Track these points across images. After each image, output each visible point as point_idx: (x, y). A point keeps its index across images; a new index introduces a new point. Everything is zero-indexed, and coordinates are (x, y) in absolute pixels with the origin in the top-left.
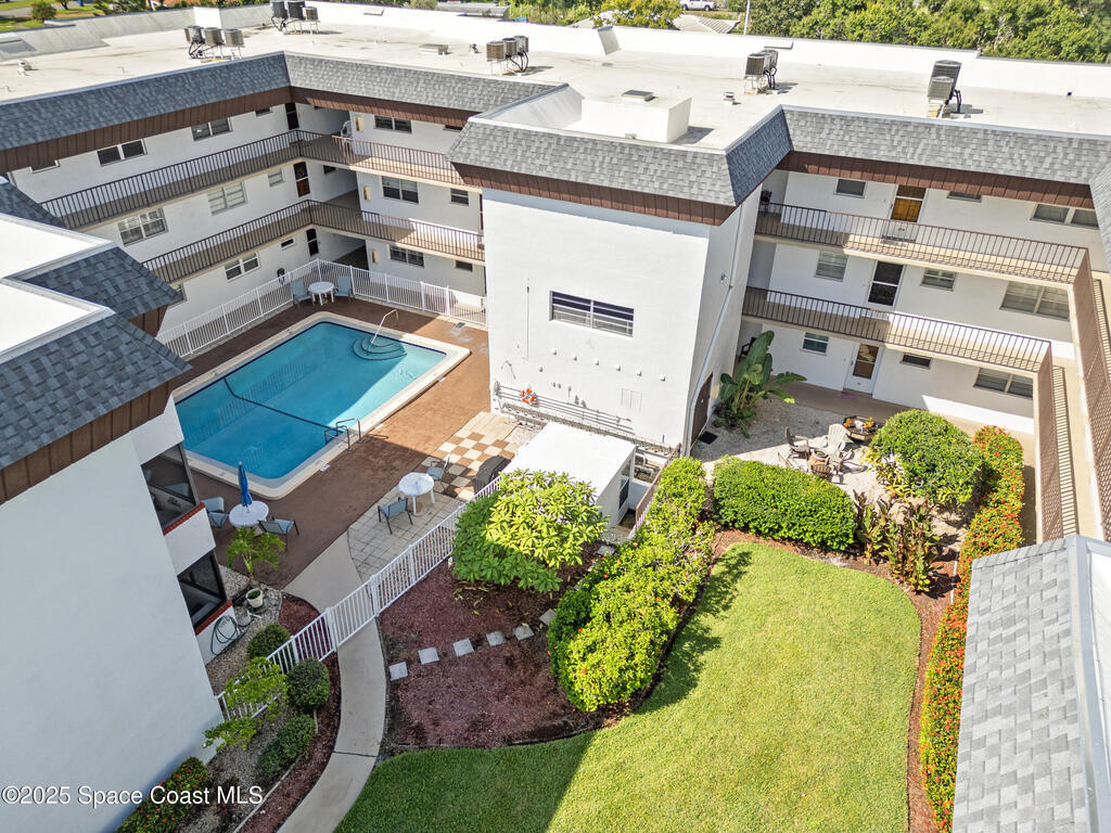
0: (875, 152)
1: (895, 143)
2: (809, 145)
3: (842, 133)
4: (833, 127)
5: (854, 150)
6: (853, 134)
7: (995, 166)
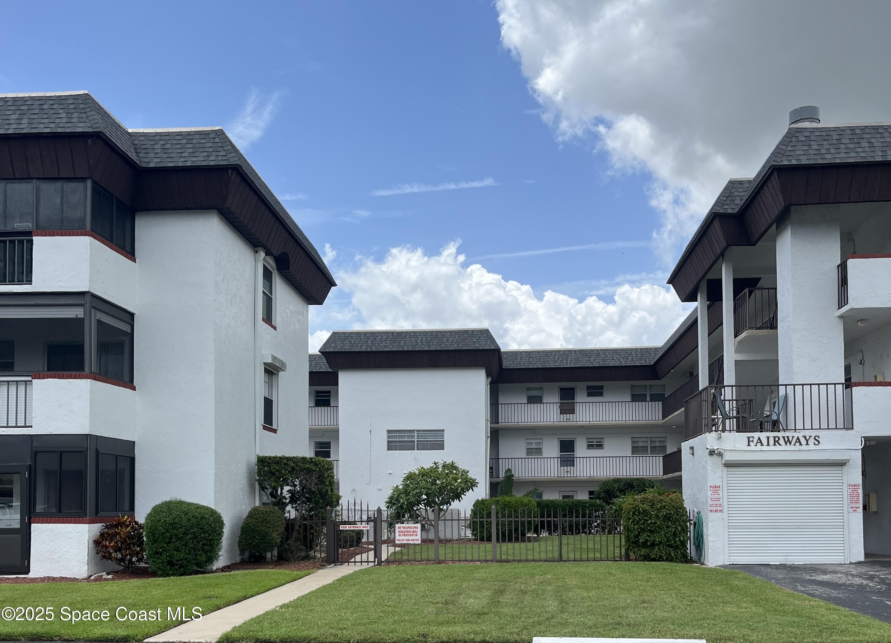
0: (547, 364)
1: (556, 360)
2: (512, 365)
3: (528, 358)
4: (522, 356)
5: (536, 364)
6: (533, 358)
7: (607, 363)
